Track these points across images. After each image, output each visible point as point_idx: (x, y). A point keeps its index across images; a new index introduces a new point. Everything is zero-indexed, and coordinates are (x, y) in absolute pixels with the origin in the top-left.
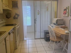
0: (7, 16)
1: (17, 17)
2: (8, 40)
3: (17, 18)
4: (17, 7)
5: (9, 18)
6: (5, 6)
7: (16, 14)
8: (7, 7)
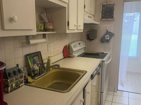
0: (89, 37)
1: (109, 38)
2: (89, 93)
3: (108, 41)
4: (112, 17)
5: (92, 40)
6: (89, 17)
7: (107, 33)
8: (91, 17)
